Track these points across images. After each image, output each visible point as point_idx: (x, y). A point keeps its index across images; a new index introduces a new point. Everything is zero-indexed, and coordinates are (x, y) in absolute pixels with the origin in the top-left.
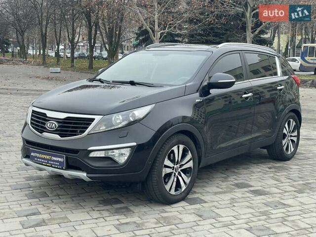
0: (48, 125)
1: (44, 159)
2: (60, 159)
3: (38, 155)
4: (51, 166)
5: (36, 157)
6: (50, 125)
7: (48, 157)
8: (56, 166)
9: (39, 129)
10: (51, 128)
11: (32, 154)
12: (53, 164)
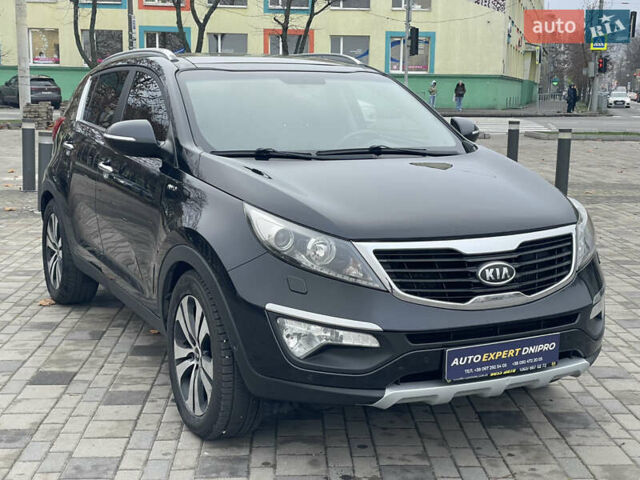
0: (489, 274)
1: (500, 360)
2: (546, 347)
3: (477, 358)
4: (518, 373)
5: (473, 365)
6: (494, 274)
7: (511, 353)
8: (532, 368)
9: (444, 294)
10: (501, 280)
11: (456, 362)
12: (523, 366)
